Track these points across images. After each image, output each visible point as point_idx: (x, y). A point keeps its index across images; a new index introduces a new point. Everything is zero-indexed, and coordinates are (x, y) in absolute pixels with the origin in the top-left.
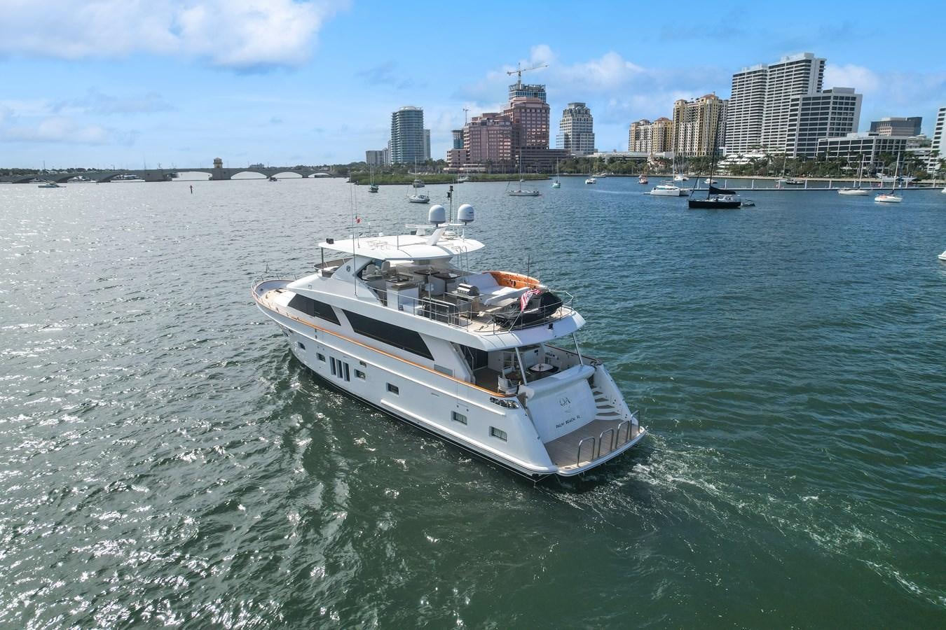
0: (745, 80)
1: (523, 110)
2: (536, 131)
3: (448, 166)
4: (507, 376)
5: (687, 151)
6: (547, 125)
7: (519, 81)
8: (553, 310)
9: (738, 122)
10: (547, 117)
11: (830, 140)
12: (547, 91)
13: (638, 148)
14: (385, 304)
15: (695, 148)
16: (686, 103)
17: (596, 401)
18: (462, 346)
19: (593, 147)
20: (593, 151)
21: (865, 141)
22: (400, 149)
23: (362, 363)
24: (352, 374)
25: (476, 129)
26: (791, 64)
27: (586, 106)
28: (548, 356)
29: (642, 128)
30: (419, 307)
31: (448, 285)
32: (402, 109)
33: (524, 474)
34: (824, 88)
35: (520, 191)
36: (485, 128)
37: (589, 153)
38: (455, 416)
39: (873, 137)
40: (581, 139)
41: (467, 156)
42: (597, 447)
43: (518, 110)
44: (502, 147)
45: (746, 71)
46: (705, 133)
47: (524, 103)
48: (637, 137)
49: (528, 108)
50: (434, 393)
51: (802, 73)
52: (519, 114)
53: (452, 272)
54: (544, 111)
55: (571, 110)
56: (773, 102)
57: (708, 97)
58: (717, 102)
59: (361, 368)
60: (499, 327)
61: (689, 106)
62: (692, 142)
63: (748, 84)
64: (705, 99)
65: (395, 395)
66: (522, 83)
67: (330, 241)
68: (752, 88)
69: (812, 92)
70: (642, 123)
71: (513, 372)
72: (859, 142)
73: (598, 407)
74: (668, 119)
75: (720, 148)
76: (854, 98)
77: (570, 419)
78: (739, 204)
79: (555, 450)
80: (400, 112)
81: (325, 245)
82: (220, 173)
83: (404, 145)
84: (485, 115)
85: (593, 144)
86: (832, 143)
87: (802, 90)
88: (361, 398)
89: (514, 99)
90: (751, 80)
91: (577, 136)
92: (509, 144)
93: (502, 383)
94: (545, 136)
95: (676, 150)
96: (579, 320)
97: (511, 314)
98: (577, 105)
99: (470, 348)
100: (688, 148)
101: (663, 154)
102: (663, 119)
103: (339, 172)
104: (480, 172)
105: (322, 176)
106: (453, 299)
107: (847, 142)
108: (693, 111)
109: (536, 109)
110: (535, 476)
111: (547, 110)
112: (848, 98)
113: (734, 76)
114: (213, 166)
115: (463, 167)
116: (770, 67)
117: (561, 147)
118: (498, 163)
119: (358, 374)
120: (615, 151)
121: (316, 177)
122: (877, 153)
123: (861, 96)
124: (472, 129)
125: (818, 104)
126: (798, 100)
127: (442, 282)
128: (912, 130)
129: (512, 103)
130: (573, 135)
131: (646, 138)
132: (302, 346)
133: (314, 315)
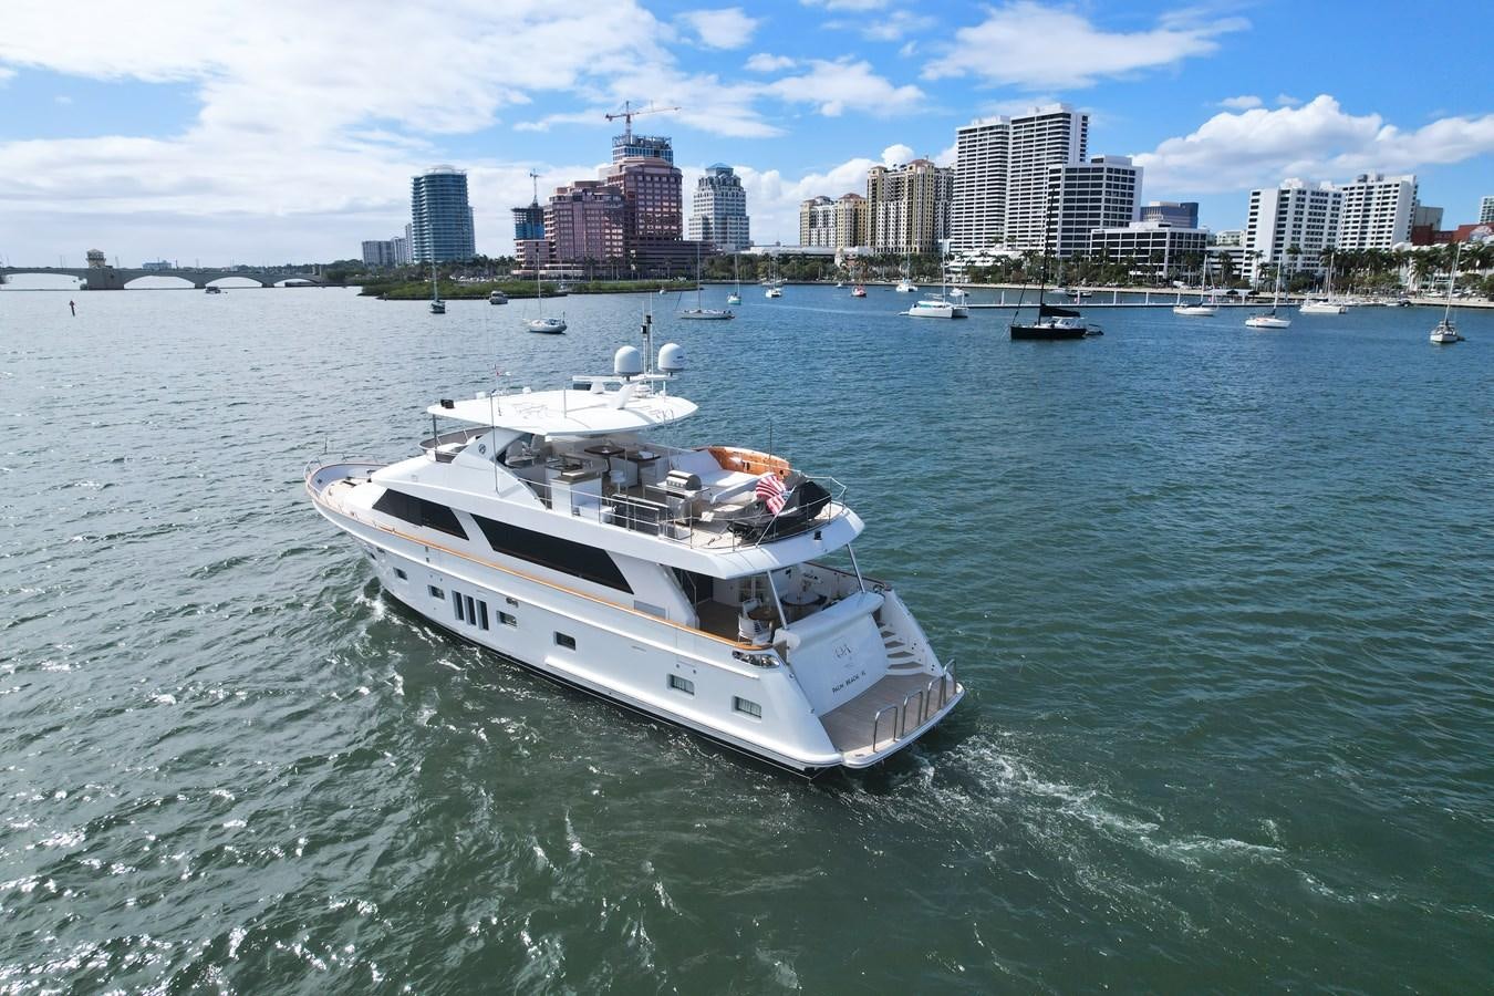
0: (977, 138)
1: (640, 178)
2: (662, 212)
3: (520, 268)
4: (751, 615)
5: (891, 246)
6: (679, 202)
7: (629, 131)
8: (818, 509)
9: (967, 203)
10: (678, 190)
11: (1108, 231)
12: (674, 147)
13: (814, 240)
14: (549, 506)
15: (901, 240)
16: (886, 171)
17: (887, 646)
18: (676, 571)
19: (748, 238)
20: (748, 245)
21: (1156, 235)
22: (429, 239)
23: (509, 600)
24: (492, 619)
25: (565, 207)
26: (1043, 118)
27: (734, 173)
28: (807, 579)
29: (820, 209)
30: (607, 510)
31: (643, 470)
32: (431, 172)
33: (792, 768)
34: (1091, 155)
35: (700, 311)
36: (578, 205)
37: (744, 248)
38: (673, 682)
39: (1166, 230)
40: (728, 226)
41: (552, 250)
42: (900, 720)
43: (632, 177)
44: (608, 237)
45: (978, 127)
46: (916, 221)
47: (641, 166)
48: (813, 223)
49: (648, 174)
50: (637, 646)
51: (1058, 133)
52: (633, 184)
53: (646, 449)
54: (672, 180)
55: (711, 180)
56: (1021, 173)
57: (919, 163)
58: (932, 172)
59: (509, 610)
60: (738, 540)
61: (890, 176)
62: (897, 231)
63: (981, 145)
64: (914, 165)
65: (571, 650)
66: (632, 133)
67: (448, 404)
68: (988, 151)
69: (1073, 162)
70: (819, 201)
71: (758, 607)
72: (1147, 235)
73: (889, 656)
74: (858, 197)
75: (940, 241)
76: (1133, 173)
77: (850, 677)
78: (1084, 330)
79: (836, 727)
80: (427, 177)
81: (439, 410)
82: (103, 277)
83: (436, 232)
84: (578, 184)
85: (748, 233)
86: (1110, 236)
87: (1061, 158)
88: (509, 657)
89: (625, 159)
90: (986, 139)
91: (723, 219)
92: (620, 231)
93: (745, 626)
94: (676, 219)
95: (873, 243)
96: (855, 522)
97: (757, 518)
98: (721, 170)
99: (691, 573)
100: (891, 240)
101: (856, 250)
102: (852, 196)
103: (329, 276)
104: (576, 278)
105: (300, 285)
106: (660, 496)
107: (1131, 235)
108: (897, 184)
109: (660, 176)
110: (810, 771)
111: (678, 178)
112: (1125, 172)
113: (961, 132)
114: (86, 265)
115: (545, 269)
116: (1014, 122)
117: (698, 237)
118: (604, 262)
119: (503, 618)
120: (778, 244)
121: (288, 285)
122: (1171, 252)
123: (1142, 168)
124: (558, 207)
125: (1087, 178)
126: (1058, 171)
127: (632, 466)
128: (1187, 220)
129: (621, 166)
130: (716, 219)
131: (826, 224)
132: (401, 574)
133: (420, 523)
